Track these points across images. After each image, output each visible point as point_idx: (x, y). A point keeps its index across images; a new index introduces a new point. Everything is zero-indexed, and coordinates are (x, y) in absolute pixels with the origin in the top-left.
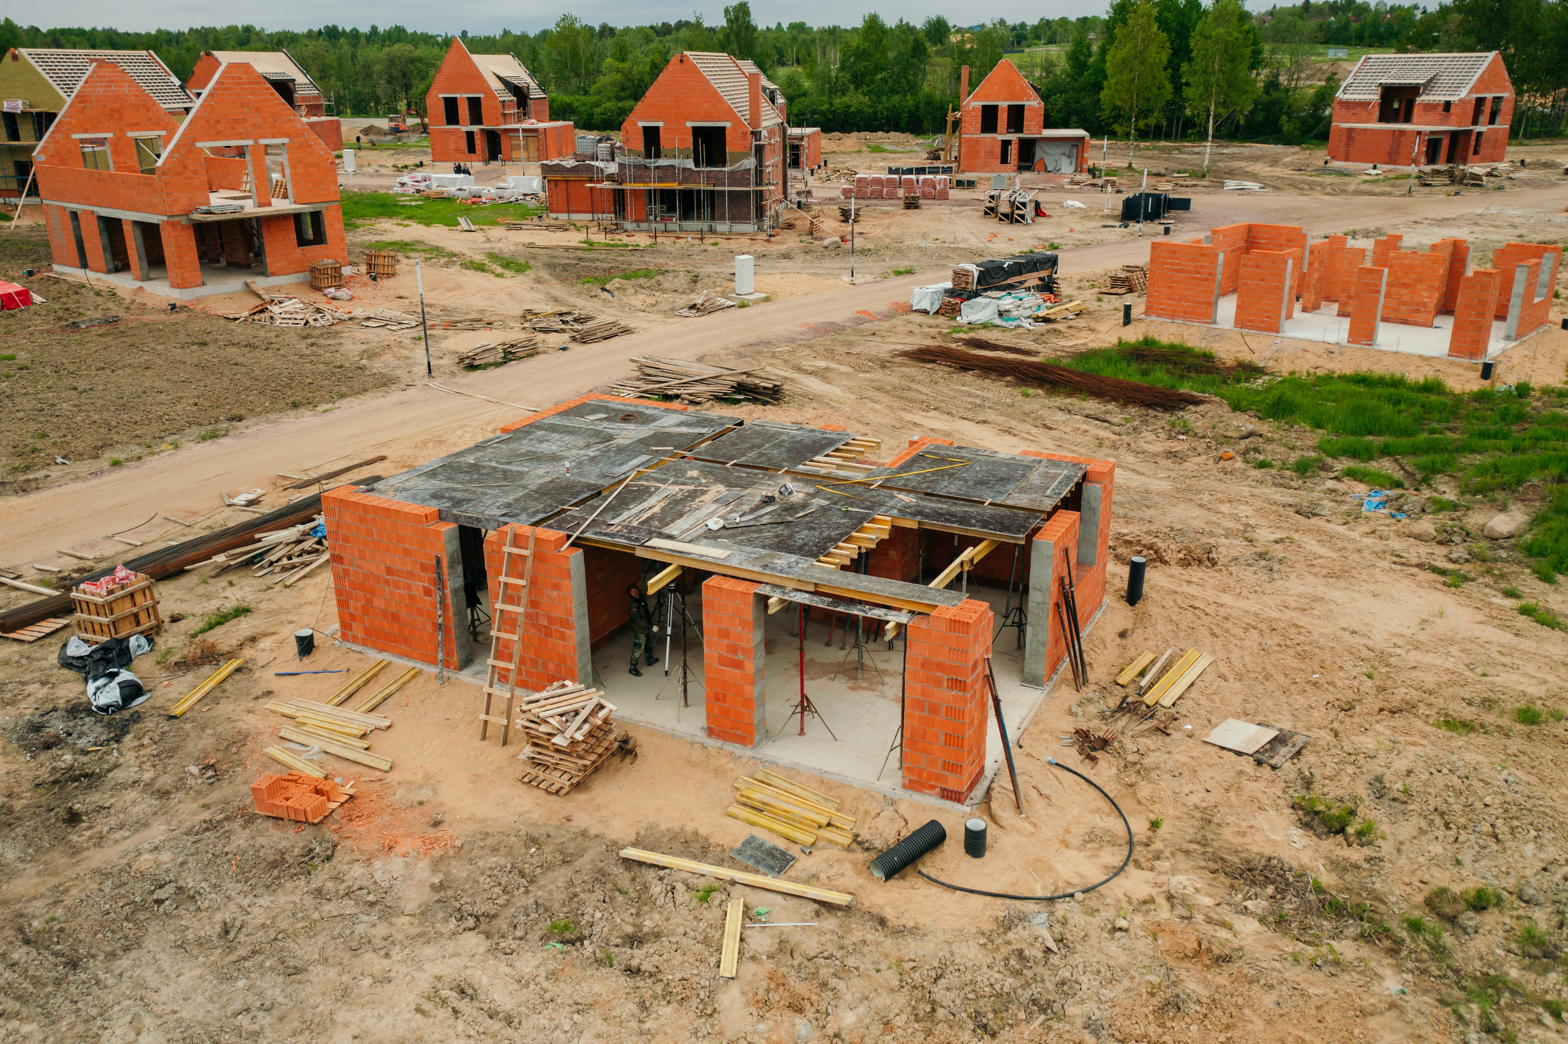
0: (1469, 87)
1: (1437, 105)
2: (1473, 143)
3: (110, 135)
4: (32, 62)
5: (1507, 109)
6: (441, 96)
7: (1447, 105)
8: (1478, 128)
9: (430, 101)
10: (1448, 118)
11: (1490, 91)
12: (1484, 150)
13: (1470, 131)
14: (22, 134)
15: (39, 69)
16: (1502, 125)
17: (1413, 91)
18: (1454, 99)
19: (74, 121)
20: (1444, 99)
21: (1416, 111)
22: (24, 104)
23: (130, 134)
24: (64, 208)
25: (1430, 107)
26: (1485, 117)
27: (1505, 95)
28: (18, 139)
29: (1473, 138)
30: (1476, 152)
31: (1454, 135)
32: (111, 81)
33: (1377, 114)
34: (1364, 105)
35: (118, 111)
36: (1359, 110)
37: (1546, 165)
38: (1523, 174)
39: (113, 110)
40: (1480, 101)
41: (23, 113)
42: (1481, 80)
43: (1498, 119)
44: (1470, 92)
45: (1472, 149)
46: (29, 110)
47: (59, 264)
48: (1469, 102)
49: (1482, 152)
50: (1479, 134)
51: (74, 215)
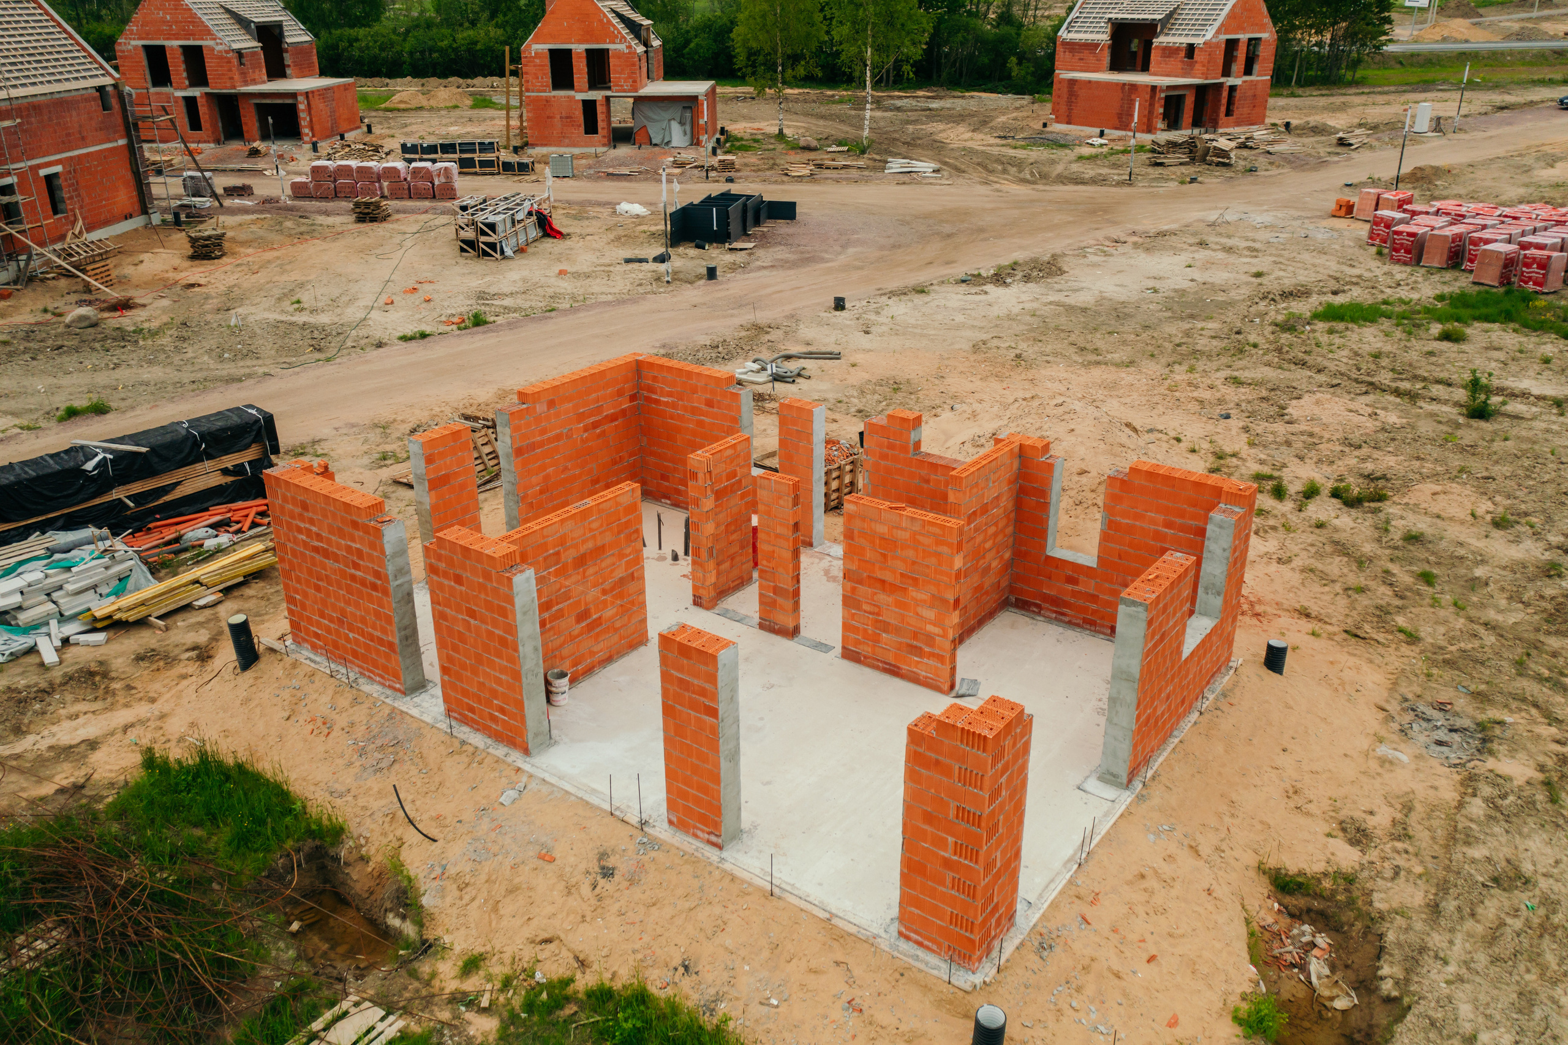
0: (1217, 24)
1: (1178, 49)
2: (1224, 101)
5: (1266, 55)
7: (1191, 49)
8: (1231, 81)
10: (1192, 66)
11: (1243, 30)
12: (1239, 110)
13: (1221, 85)
16: (1262, 76)
17: (1147, 30)
18: (1198, 41)
20: (1186, 40)
21: (1154, 56)
25: (1170, 51)
26: (1238, 66)
27: (1264, 36)
29: (1225, 94)
30: (1229, 113)
31: (1201, 91)
33: (1107, 60)
34: (1091, 46)
36: (1085, 54)
37: (1317, 130)
38: (1287, 145)
40: (1231, 45)
42: (1232, 15)
43: (1256, 68)
44: (1218, 32)
45: (1223, 109)
48: (1217, 45)
49: (1236, 113)
50: (1232, 89)
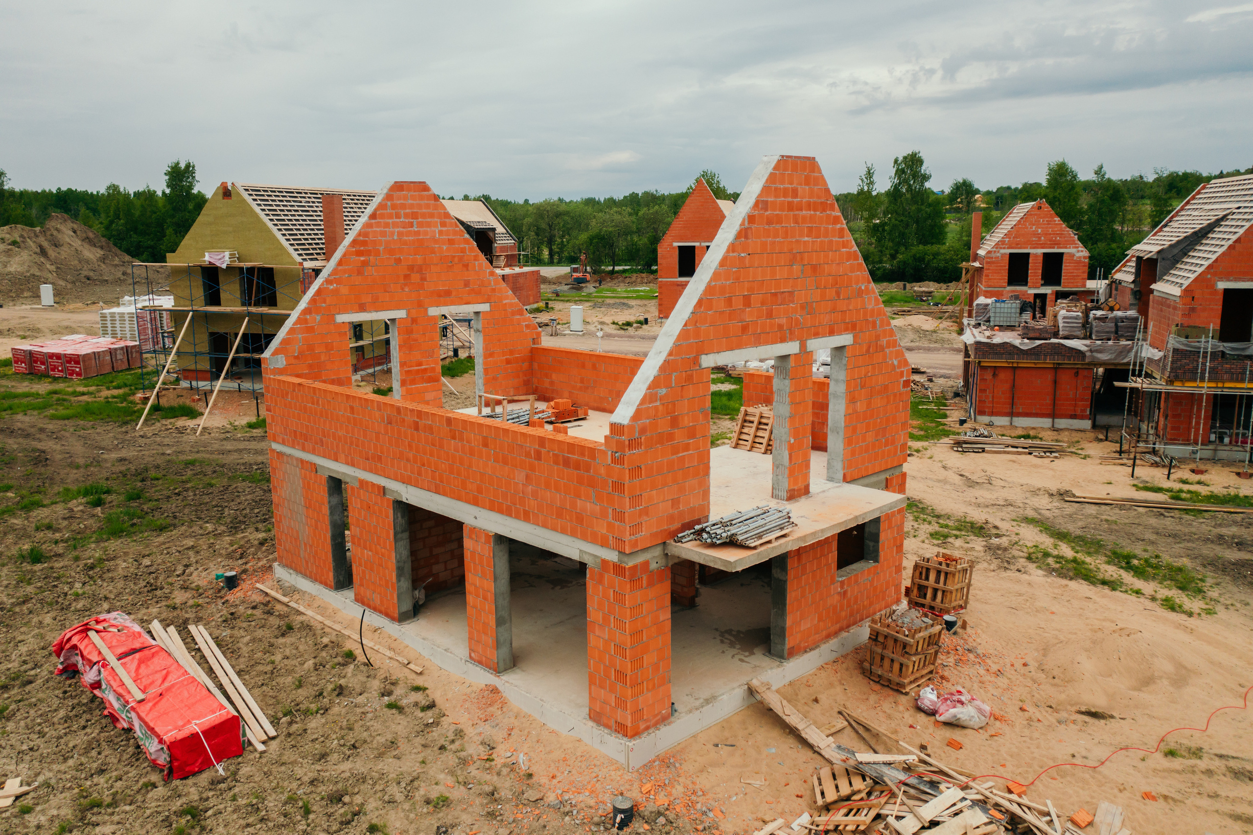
3: (401, 314)
4: (249, 199)
6: (676, 244)
9: (662, 250)
14: (223, 296)
15: (257, 209)
19: (344, 290)
22: (232, 256)
23: (433, 311)
24: (315, 468)
28: (218, 303)
32: (414, 216)
35: (420, 270)
39: (411, 268)
41: (229, 268)
46: (237, 264)
47: (286, 565)
51: (336, 485)
